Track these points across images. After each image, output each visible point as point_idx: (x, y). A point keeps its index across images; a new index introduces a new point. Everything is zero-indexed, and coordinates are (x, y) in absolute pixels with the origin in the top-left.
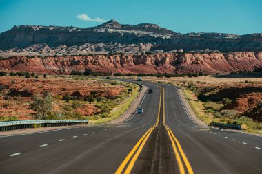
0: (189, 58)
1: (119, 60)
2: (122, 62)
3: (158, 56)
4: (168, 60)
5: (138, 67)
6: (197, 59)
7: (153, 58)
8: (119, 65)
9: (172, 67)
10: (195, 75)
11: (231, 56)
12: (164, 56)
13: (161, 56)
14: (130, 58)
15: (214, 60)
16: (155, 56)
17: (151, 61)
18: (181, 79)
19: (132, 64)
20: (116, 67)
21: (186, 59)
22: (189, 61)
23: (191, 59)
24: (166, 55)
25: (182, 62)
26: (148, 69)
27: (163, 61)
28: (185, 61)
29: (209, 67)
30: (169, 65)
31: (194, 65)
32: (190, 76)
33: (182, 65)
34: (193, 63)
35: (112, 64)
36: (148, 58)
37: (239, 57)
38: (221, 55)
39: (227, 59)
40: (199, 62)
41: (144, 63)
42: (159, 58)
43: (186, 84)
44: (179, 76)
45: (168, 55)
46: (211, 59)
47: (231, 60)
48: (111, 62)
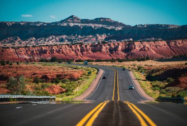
0: (138, 45)
1: (79, 48)
2: (82, 51)
3: (112, 44)
4: (120, 48)
5: (95, 54)
6: (144, 47)
7: (107, 46)
8: (79, 53)
9: (123, 54)
10: (143, 60)
11: (173, 44)
12: (116, 45)
13: (114, 44)
14: (88, 47)
15: (158, 47)
16: (109, 45)
17: (106, 49)
18: (132, 63)
19: (91, 52)
20: (77, 54)
21: (135, 46)
22: (138, 48)
23: (139, 47)
24: (118, 44)
25: (132, 49)
26: (104, 56)
27: (116, 49)
28: (135, 48)
29: (154, 53)
30: (121, 52)
31: (142, 52)
32: (139, 61)
33: (132, 52)
34: (141, 50)
35: (73, 53)
36: (103, 46)
37: (179, 44)
38: (164, 42)
39: (170, 46)
40: (146, 49)
41: (100, 50)
42: (113, 47)
43: (136, 67)
44: (130, 61)
45: (120, 43)
46: (156, 46)
47: (173, 47)
48: (73, 50)
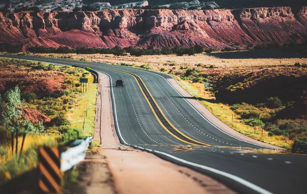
0: (166, 18)
1: (30, 20)
2: (37, 24)
3: (106, 14)
4: (125, 22)
5: (69, 35)
6: (181, 22)
7: (96, 18)
8: (30, 31)
9: (133, 36)
10: (190, 52)
11: (247, 16)
12: (117, 14)
13: (112, 13)
14: (51, 16)
15: (213, 23)
16: (100, 14)
17: (93, 23)
19: (56, 29)
20: (25, 34)
21: (159, 19)
22: (165, 24)
23: (170, 21)
24: (121, 13)
25: (153, 26)
26: (88, 40)
27: (117, 22)
28: (159, 24)
29: (205, 35)
30: (127, 32)
31: (177, 33)
32: (180, 54)
33: (153, 31)
34: (175, 28)
35: (16, 30)
36: (86, 17)
37: (262, 16)
38: (227, 13)
39: (240, 22)
40: (187, 26)
41: (79, 25)
42: (108, 18)
45: (126, 12)
46: (208, 21)
47: (248, 23)
48: (15, 24)
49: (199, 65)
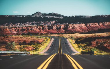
0: (71, 26)
1: (42, 28)
3: (58, 26)
4: (62, 27)
5: (50, 31)
6: (74, 27)
8: (42, 30)
10: (74, 33)
11: (88, 25)
12: (60, 26)
13: (59, 26)
14: (46, 27)
16: (56, 26)
18: (68, 35)
19: (47, 30)
20: (40, 31)
21: (69, 26)
22: (71, 27)
24: (61, 26)
26: (54, 32)
28: (69, 28)
29: (79, 30)
30: (63, 30)
31: (73, 29)
32: (71, 34)
36: (54, 27)
37: (91, 25)
38: (84, 24)
39: (87, 26)
40: (75, 28)
41: (52, 28)
42: (58, 27)
43: (70, 37)
44: (67, 34)
45: (62, 25)
46: (80, 26)
47: (88, 27)
48: (38, 29)
49: (75, 36)
